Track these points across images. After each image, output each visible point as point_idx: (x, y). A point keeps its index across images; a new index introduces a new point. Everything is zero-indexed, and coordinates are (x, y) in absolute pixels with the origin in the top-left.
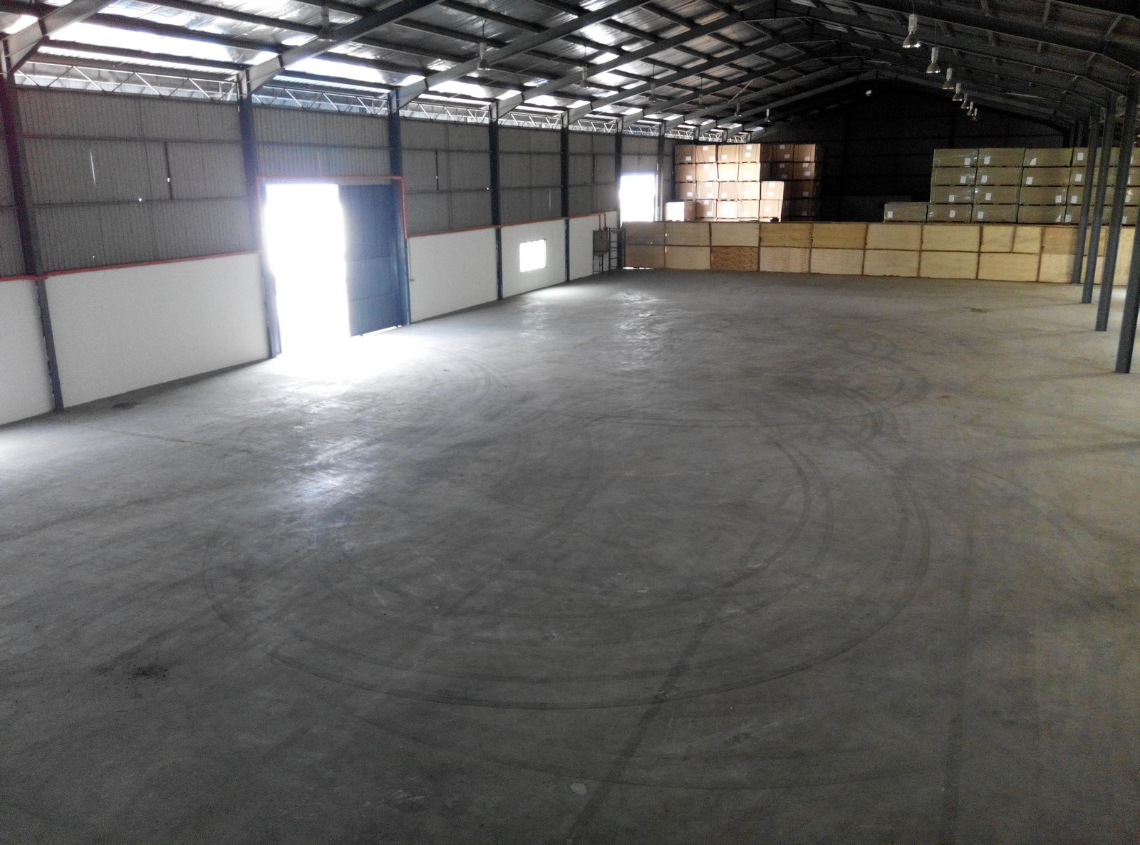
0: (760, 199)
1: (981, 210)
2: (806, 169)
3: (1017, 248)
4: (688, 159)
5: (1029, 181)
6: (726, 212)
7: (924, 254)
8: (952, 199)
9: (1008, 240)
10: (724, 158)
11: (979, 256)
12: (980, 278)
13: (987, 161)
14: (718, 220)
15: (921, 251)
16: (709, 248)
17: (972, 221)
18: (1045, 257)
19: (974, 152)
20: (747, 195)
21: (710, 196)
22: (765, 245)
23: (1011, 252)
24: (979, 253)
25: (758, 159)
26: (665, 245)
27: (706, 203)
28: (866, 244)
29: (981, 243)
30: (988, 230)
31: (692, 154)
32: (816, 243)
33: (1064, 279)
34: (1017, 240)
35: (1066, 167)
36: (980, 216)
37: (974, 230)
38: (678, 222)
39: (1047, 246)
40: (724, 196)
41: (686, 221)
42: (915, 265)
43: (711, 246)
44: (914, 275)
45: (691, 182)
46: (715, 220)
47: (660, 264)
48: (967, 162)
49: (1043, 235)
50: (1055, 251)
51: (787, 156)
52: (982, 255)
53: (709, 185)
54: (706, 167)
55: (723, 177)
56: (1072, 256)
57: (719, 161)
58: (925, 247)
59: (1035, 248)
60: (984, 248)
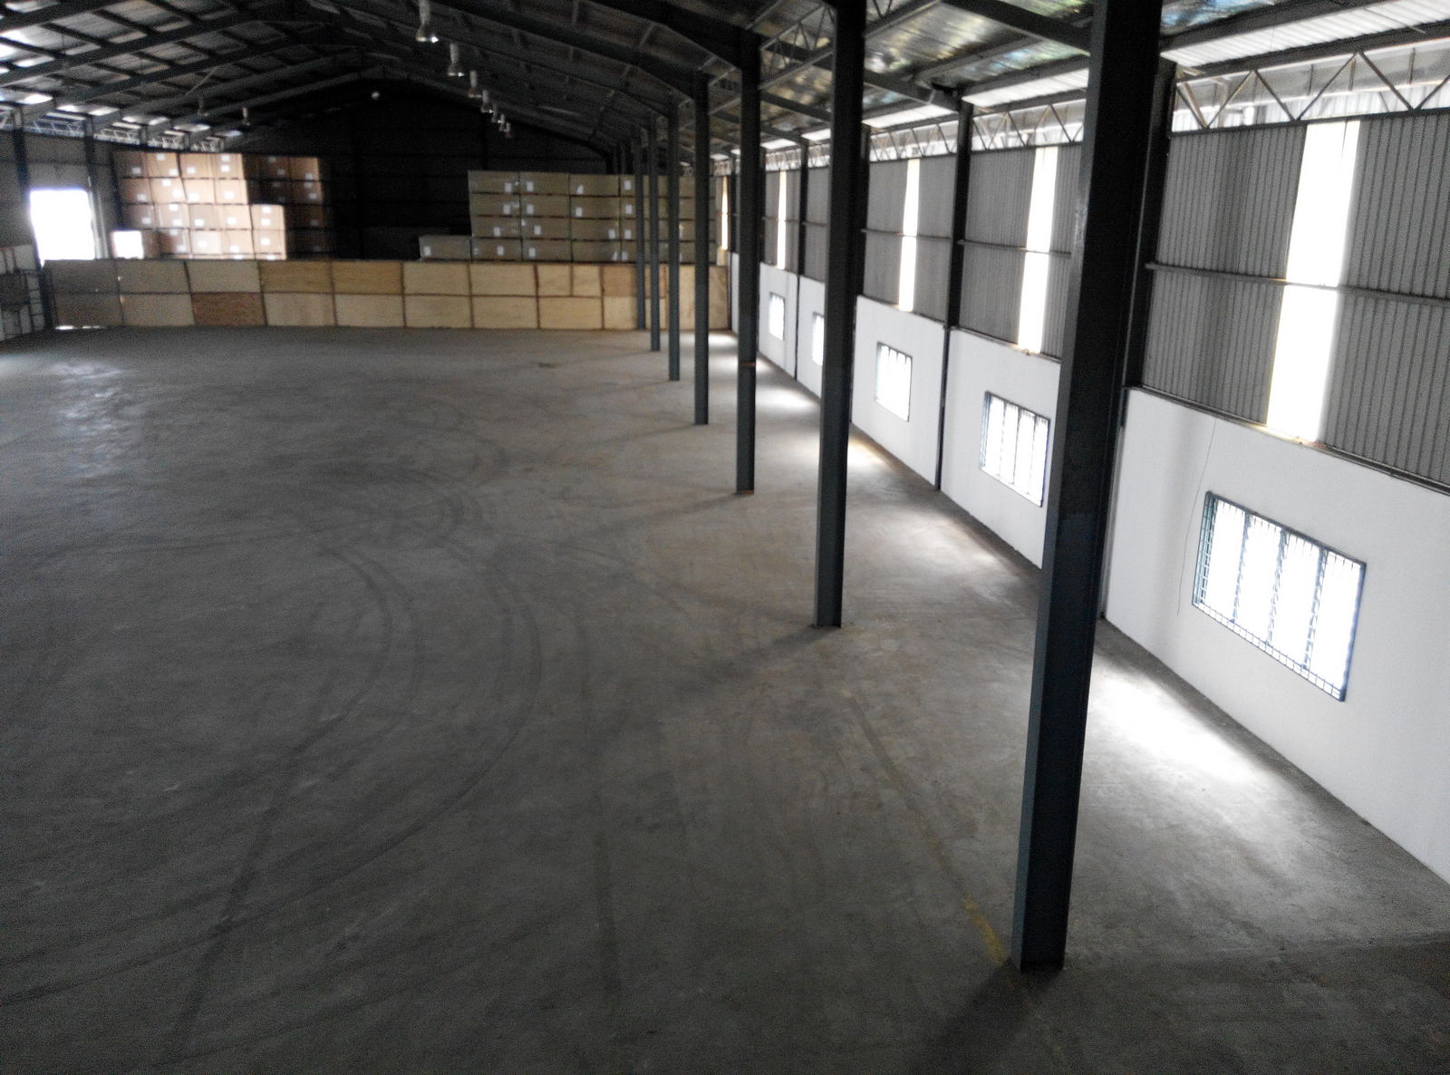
0: (253, 228)
1: (533, 246)
2: (311, 191)
3: (578, 290)
4: (137, 171)
5: (579, 212)
6: (206, 246)
7: (476, 300)
8: (497, 232)
9: (566, 281)
10: (191, 171)
11: (538, 301)
12: (541, 327)
13: (530, 187)
14: (196, 257)
15: (471, 296)
16: (187, 298)
17: (523, 260)
18: (608, 301)
19: (513, 175)
20: (232, 222)
21: (177, 223)
22: (273, 290)
23: (571, 296)
24: (537, 297)
25: (240, 173)
26: (118, 292)
27: (174, 233)
28: (403, 288)
29: (537, 285)
30: (545, 271)
31: (140, 164)
32: (340, 286)
33: (630, 325)
34: (576, 282)
35: (614, 196)
36: (532, 253)
37: (527, 270)
38: (134, 260)
39: (608, 289)
40: (199, 223)
41: (146, 259)
42: (466, 312)
43: (192, 294)
44: (467, 325)
45: (146, 204)
46: (191, 257)
47: (115, 319)
48: (508, 188)
49: (601, 274)
50: (618, 294)
51: (281, 172)
52: (541, 300)
53: (173, 208)
54: (166, 183)
55: (193, 198)
56: (635, 299)
57: (184, 176)
58: (475, 291)
59: (596, 290)
60: (542, 291)
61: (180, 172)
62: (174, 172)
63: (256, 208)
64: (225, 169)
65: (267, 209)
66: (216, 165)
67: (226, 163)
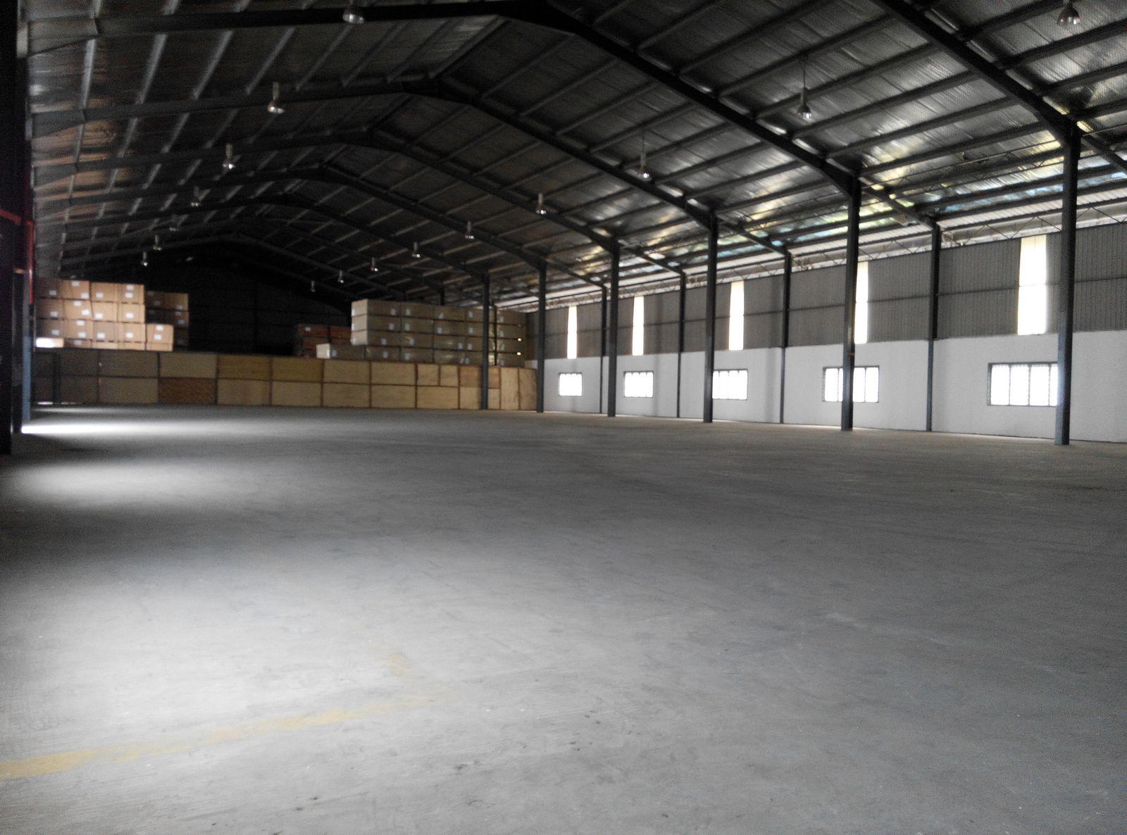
0: (146, 342)
1: (409, 352)
2: (180, 318)
3: (443, 382)
5: (440, 330)
7: (374, 388)
8: (384, 342)
9: (435, 375)
10: (100, 296)
12: (419, 406)
13: (408, 312)
15: (370, 385)
18: (463, 389)
19: (395, 304)
20: (130, 336)
21: (82, 336)
22: (223, 376)
23: (439, 385)
24: (416, 386)
25: (141, 301)
27: (78, 343)
28: (322, 378)
29: (417, 378)
30: (421, 368)
31: (57, 288)
32: (276, 375)
33: (476, 406)
34: (442, 376)
35: (463, 321)
36: (410, 356)
37: (407, 367)
39: (463, 382)
40: (101, 336)
42: (366, 395)
44: (367, 405)
45: (56, 319)
47: (91, 397)
48: (393, 312)
49: (459, 372)
50: (467, 385)
51: (157, 303)
52: (418, 388)
53: (81, 323)
54: (77, 304)
55: (99, 316)
56: (479, 389)
57: (93, 299)
58: (374, 381)
59: (454, 382)
60: (420, 382)
61: (91, 295)
62: (85, 296)
63: (151, 326)
64: (129, 295)
65: (160, 327)
66: (122, 292)
67: (130, 291)
